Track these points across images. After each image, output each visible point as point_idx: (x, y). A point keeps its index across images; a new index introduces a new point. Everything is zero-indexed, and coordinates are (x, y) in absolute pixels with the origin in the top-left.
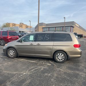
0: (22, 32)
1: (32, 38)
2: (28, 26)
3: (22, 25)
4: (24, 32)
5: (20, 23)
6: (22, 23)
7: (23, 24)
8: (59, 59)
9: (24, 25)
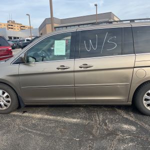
0: (15, 38)
1: (60, 47)
2: (24, 27)
3: (12, 25)
4: (18, 38)
5: (8, 22)
6: (11, 21)
7: (13, 22)
9: (16, 25)
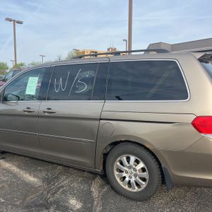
8: (127, 179)
